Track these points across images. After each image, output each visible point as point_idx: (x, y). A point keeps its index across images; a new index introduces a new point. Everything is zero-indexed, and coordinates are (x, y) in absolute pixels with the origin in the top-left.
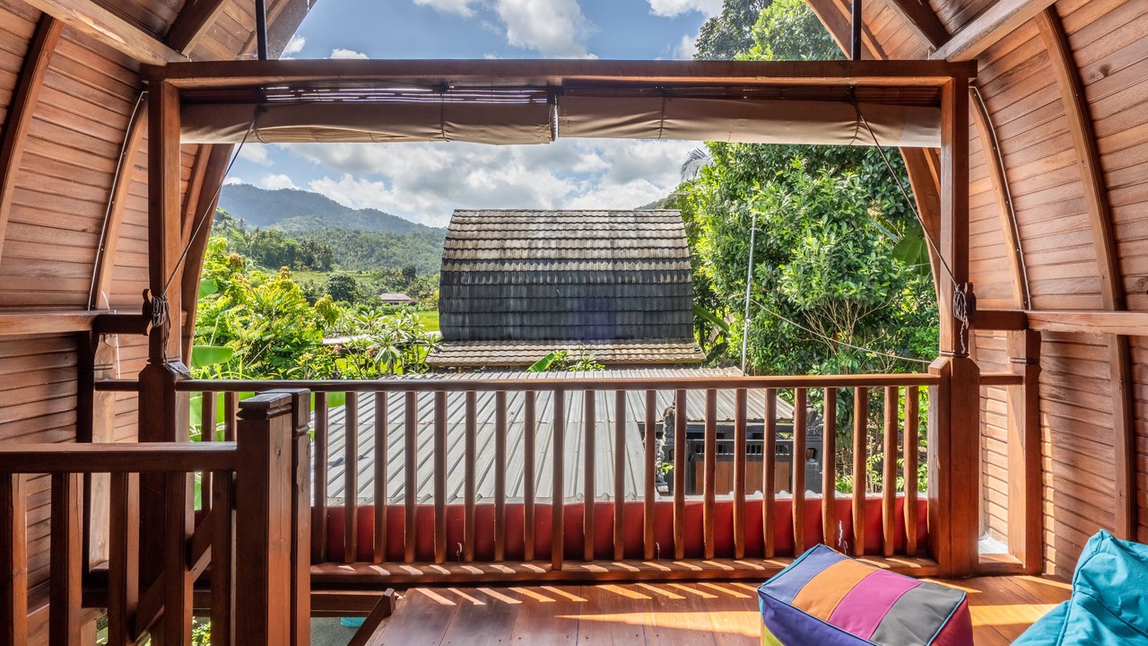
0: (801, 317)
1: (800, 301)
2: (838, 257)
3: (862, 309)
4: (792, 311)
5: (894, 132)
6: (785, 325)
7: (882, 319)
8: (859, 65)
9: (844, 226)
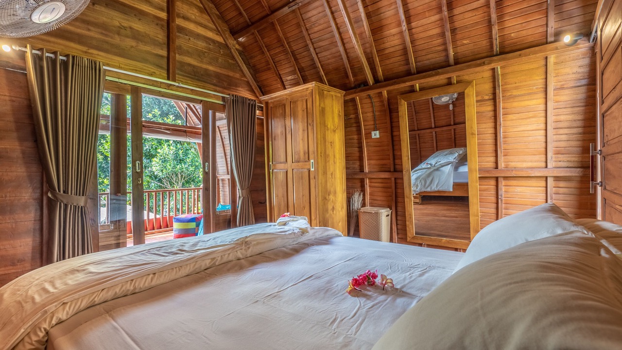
0: (160, 180)
1: (160, 174)
2: (176, 155)
3: (185, 177)
4: (156, 178)
5: (194, 139)
6: (153, 184)
7: (192, 181)
8: (186, 127)
9: (178, 145)
